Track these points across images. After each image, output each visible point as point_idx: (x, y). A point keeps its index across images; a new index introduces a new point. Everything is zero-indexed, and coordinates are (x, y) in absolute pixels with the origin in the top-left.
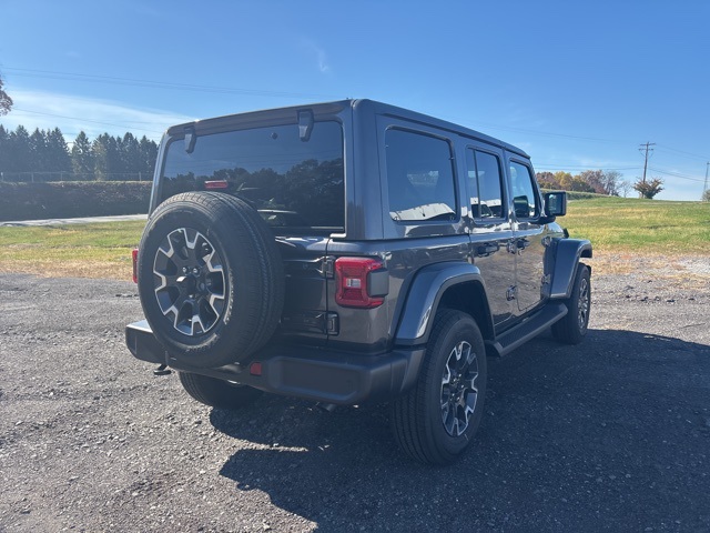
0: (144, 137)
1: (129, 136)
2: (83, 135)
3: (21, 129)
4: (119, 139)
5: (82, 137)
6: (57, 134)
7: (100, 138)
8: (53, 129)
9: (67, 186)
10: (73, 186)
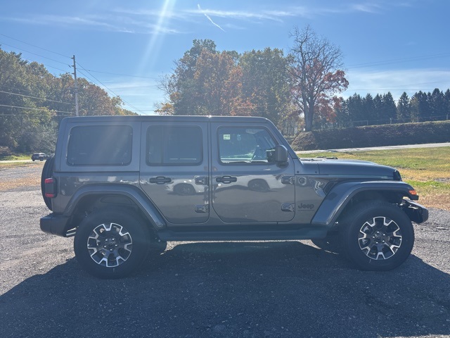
0: (448, 90)
1: (437, 91)
2: (405, 94)
3: (369, 96)
4: (429, 94)
5: (404, 96)
6: (389, 96)
7: (416, 95)
8: (387, 93)
9: (367, 128)
10: (370, 128)
